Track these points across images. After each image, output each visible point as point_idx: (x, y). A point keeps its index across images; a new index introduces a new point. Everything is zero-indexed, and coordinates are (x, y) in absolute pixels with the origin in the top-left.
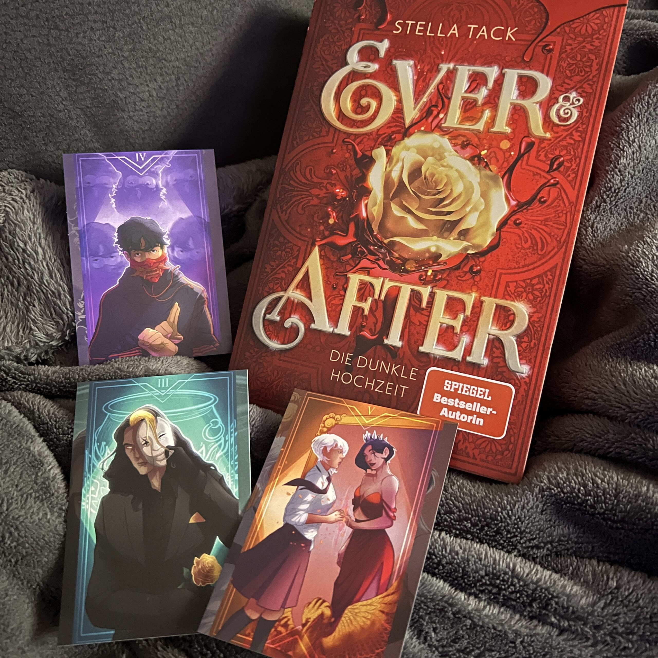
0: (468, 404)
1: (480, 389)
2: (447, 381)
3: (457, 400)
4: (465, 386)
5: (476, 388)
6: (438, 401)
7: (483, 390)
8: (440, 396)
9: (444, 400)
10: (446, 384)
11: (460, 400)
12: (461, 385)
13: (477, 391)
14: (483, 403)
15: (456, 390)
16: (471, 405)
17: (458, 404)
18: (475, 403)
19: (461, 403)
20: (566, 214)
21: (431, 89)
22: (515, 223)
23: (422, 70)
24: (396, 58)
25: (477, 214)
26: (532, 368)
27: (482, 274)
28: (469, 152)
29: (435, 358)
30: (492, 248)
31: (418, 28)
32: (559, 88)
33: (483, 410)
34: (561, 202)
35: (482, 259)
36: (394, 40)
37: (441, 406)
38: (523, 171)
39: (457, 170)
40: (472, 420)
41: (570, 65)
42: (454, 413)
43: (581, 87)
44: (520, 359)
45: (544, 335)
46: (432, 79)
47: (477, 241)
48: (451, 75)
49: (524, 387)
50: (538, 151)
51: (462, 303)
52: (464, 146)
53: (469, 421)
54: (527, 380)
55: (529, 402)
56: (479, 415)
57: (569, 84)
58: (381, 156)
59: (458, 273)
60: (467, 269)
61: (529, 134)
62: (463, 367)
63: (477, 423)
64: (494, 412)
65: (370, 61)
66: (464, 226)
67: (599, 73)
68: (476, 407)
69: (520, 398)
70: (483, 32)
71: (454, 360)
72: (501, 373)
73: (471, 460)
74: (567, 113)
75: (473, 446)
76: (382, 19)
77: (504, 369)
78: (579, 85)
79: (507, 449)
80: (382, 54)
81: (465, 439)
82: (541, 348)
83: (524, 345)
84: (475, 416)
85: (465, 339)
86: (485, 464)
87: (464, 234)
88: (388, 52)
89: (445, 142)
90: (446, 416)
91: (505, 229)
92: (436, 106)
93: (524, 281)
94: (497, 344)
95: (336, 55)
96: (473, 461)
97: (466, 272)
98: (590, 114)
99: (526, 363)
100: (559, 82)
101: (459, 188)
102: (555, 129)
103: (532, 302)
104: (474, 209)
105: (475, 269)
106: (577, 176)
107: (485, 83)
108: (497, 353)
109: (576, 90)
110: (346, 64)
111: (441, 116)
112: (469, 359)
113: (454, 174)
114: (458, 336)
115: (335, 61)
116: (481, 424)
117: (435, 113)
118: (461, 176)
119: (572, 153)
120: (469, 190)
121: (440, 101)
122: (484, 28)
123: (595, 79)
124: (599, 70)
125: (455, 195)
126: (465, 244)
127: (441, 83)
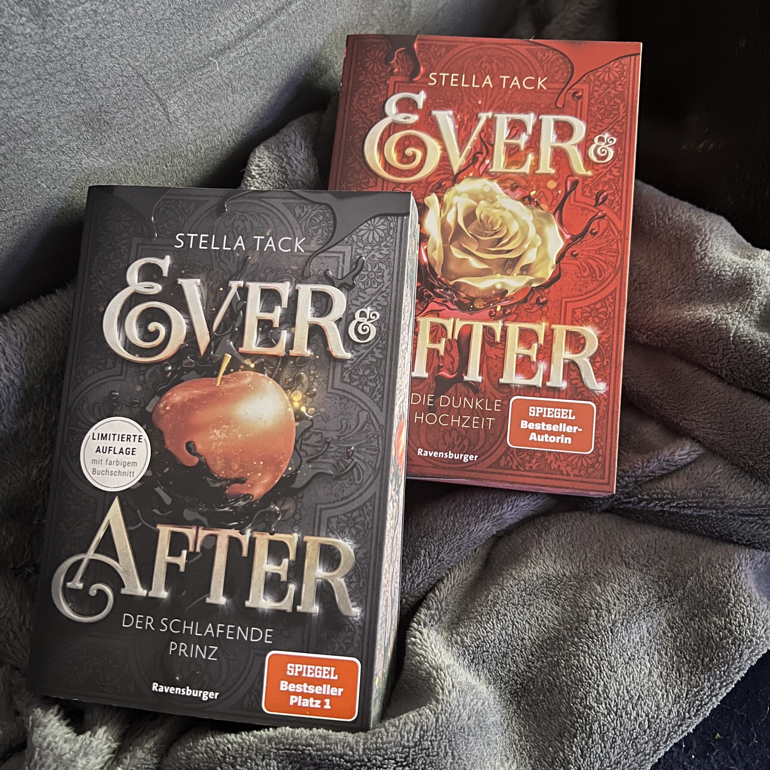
0: (554, 426)
1: (563, 410)
2: (531, 408)
3: (543, 424)
4: (549, 409)
5: (559, 410)
6: (526, 427)
7: (567, 411)
8: (526, 422)
9: (531, 426)
10: (530, 410)
11: (546, 424)
12: (545, 409)
13: (561, 412)
14: (569, 423)
15: (542, 414)
16: (557, 426)
17: (545, 427)
18: (561, 424)
19: (548, 426)
20: (617, 242)
21: (474, 137)
22: (572, 254)
23: (463, 120)
24: (435, 109)
25: (535, 250)
26: (609, 385)
27: (549, 304)
28: (518, 193)
29: (516, 388)
30: (554, 279)
31: (452, 80)
32: (593, 130)
33: (569, 429)
34: (610, 232)
35: (547, 291)
36: (430, 91)
37: (529, 431)
38: (572, 207)
39: (510, 211)
40: (560, 440)
41: (599, 109)
42: (543, 436)
43: (613, 128)
44: (596, 378)
45: (614, 353)
46: (473, 127)
47: (539, 275)
48: (491, 124)
49: (604, 403)
50: (583, 189)
51: (534, 334)
52: (513, 189)
53: (558, 441)
54: (606, 396)
55: (610, 416)
56: (567, 434)
57: (602, 127)
58: (434, 202)
59: (526, 306)
60: (534, 301)
61: (572, 173)
62: (544, 392)
63: (566, 442)
64: (580, 430)
65: (409, 112)
66: (524, 262)
67: (627, 115)
68: (563, 427)
69: (601, 413)
70: (515, 82)
71: (535, 387)
72: (581, 393)
73: (565, 477)
74: (604, 152)
75: (565, 464)
76: (416, 72)
77: (583, 389)
78: (610, 127)
79: (598, 461)
80: (420, 105)
81: (556, 459)
82: (613, 365)
83: (598, 365)
84: (563, 436)
85: (542, 366)
86: (579, 479)
87: (526, 269)
88: (425, 103)
89: (495, 185)
90: (535, 440)
91: (563, 260)
92: (481, 153)
93: (588, 306)
94: (572, 367)
95: (374, 108)
96: (568, 478)
97: (534, 305)
98: (625, 151)
99: (603, 381)
100: (592, 125)
101: (514, 227)
102: (596, 167)
103: (599, 325)
104: (532, 245)
105: (542, 301)
106: (621, 208)
107: (525, 129)
108: (574, 375)
109: (609, 131)
110: (385, 116)
111: (487, 162)
112: (548, 384)
113: (508, 215)
114: (536, 364)
115: (373, 114)
116: (570, 442)
117: (481, 159)
118: (515, 216)
119: (614, 187)
120: (524, 228)
121: (484, 148)
122: (516, 78)
123: (623, 120)
124: (626, 111)
125: (512, 234)
126: (528, 278)
127: (482, 131)
